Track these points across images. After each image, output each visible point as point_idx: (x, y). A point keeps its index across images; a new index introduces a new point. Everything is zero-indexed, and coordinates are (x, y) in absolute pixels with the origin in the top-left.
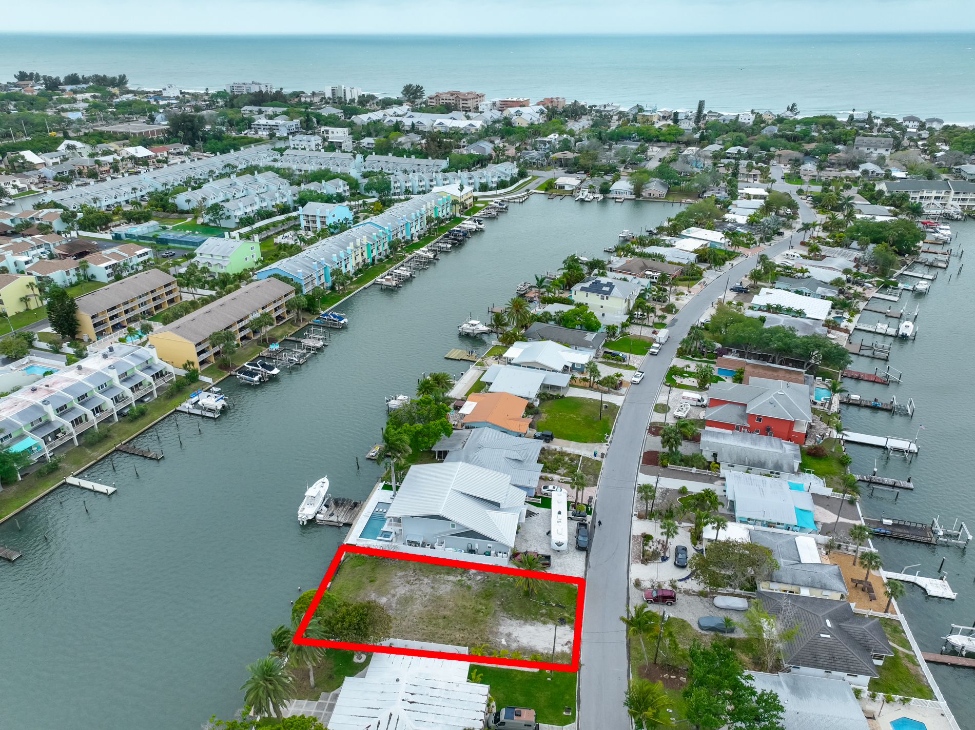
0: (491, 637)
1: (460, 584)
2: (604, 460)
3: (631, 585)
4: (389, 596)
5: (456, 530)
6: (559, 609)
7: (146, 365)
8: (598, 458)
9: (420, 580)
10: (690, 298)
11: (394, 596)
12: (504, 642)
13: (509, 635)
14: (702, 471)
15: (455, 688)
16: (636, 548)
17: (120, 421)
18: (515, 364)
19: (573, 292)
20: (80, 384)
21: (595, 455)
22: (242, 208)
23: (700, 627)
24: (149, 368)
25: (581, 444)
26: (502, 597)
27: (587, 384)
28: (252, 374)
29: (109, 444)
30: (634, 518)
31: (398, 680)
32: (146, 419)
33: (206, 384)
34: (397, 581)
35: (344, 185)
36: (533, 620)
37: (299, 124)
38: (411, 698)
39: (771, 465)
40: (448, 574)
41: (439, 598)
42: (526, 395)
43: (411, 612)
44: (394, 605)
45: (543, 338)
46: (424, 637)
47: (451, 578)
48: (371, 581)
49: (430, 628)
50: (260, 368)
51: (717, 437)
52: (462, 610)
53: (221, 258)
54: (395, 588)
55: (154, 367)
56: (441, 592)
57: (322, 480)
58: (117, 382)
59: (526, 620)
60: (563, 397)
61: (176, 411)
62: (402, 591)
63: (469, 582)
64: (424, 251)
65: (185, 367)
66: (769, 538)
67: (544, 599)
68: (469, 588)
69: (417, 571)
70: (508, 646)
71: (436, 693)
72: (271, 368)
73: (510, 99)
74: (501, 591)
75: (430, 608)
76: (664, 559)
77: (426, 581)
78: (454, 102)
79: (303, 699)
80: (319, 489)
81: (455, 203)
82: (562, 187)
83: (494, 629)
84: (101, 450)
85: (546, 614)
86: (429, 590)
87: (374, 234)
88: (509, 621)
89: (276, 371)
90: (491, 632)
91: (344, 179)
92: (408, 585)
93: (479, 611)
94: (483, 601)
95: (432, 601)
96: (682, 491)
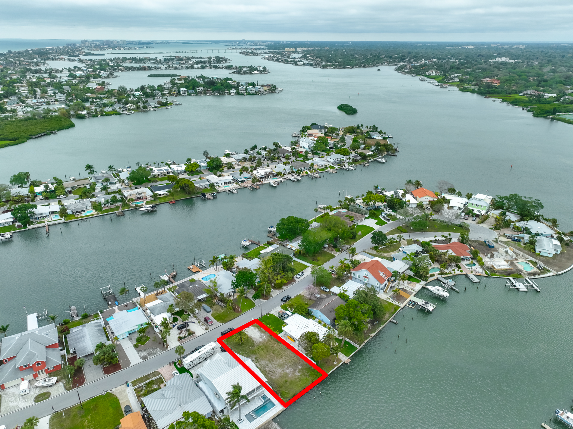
0: (267, 340)
3: (208, 331)
4: (285, 371)
9: (269, 371)
11: (283, 370)
12: (265, 337)
16: (188, 339)
21: (128, 386)
41: (269, 361)
43: (283, 361)
44: (286, 367)
54: (280, 373)
56: (266, 362)
59: (252, 338)
62: (279, 371)
68: (256, 358)
77: (267, 369)
86: (270, 365)
88: (256, 341)
90: (265, 341)
93: (262, 349)
94: (257, 351)
95: (273, 361)
96: (136, 346)
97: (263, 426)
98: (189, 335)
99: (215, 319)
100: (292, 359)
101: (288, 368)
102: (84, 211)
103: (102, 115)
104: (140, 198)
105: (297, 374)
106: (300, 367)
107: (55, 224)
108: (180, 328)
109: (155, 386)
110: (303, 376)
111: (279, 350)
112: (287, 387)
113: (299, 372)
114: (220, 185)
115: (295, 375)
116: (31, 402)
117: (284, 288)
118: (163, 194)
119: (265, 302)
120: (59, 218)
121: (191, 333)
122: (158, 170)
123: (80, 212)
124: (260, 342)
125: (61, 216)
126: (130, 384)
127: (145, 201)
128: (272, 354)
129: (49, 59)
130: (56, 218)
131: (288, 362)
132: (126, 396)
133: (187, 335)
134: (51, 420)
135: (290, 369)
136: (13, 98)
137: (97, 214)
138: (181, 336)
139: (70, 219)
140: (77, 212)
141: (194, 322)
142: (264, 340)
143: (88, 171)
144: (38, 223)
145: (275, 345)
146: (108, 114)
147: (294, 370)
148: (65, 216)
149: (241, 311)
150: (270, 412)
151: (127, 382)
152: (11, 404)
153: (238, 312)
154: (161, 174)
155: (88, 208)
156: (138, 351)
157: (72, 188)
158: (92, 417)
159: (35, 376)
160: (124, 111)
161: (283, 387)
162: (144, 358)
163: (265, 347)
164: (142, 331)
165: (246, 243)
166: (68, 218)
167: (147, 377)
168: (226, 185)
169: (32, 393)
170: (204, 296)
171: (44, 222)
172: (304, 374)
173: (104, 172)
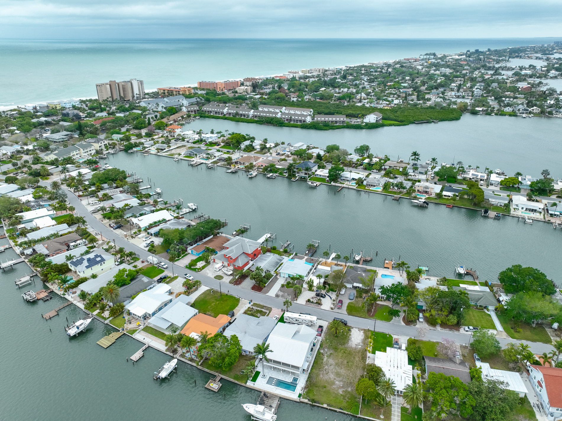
3: (331, 310)
4: (335, 380)
6: (344, 330)
12: (360, 347)
13: (356, 345)
16: (313, 305)
23: (353, 300)
30: (295, 302)
34: (326, 377)
36: (348, 337)
40: (323, 360)
41: (337, 364)
42: (195, 312)
43: (345, 373)
44: (340, 379)
47: (325, 359)
49: (353, 367)
52: (344, 357)
54: (330, 378)
56: (333, 363)
57: (244, 407)
59: (349, 339)
62: (332, 376)
68: (331, 354)
69: (320, 370)
70: (361, 345)
74: (334, 344)
75: (343, 367)
76: (320, 299)
77: (326, 367)
79: (391, 410)
85: (346, 333)
86: (332, 367)
88: (349, 344)
92: (329, 374)
93: (344, 352)
94: (339, 350)
95: (339, 366)
96: (283, 286)
97: (270, 394)
98: (317, 303)
99: (348, 307)
100: (354, 379)
101: (341, 381)
102: (374, 186)
103: (496, 114)
104: (426, 192)
105: (341, 391)
106: (349, 389)
107: (348, 188)
108: (318, 295)
109: (259, 315)
110: (342, 397)
111: (355, 364)
112: (320, 391)
113: (343, 391)
114: (520, 209)
115: (337, 390)
116: (213, 277)
117: (438, 328)
118: (449, 196)
119: (403, 326)
120: (355, 185)
121: (319, 303)
122: (473, 174)
123: (372, 186)
124: (351, 347)
125: (356, 183)
126: (252, 303)
127: (427, 196)
128: (345, 362)
129: (517, 57)
130: (353, 185)
131: (348, 377)
132: (242, 307)
133: (315, 302)
134: (207, 290)
135: (341, 383)
136: (441, 89)
137: (381, 192)
138: (312, 300)
139: (360, 188)
140: (369, 185)
141: (331, 298)
142: (356, 349)
143: (413, 157)
144: (341, 183)
145: (357, 359)
146: (503, 114)
147: (343, 387)
148: (359, 185)
149: (373, 316)
150: (286, 392)
151: (251, 301)
152: (208, 271)
153: (369, 315)
154: (473, 178)
155: (380, 185)
156: (280, 290)
157: (390, 167)
158: (218, 304)
159: (229, 265)
160: (523, 113)
161: (317, 388)
162: (277, 296)
163: (349, 354)
164: (293, 278)
165: (462, 271)
166: (360, 187)
167: (263, 307)
168: (528, 212)
169: (219, 272)
170: (360, 285)
171: (344, 184)
172: (344, 397)
173: (428, 162)
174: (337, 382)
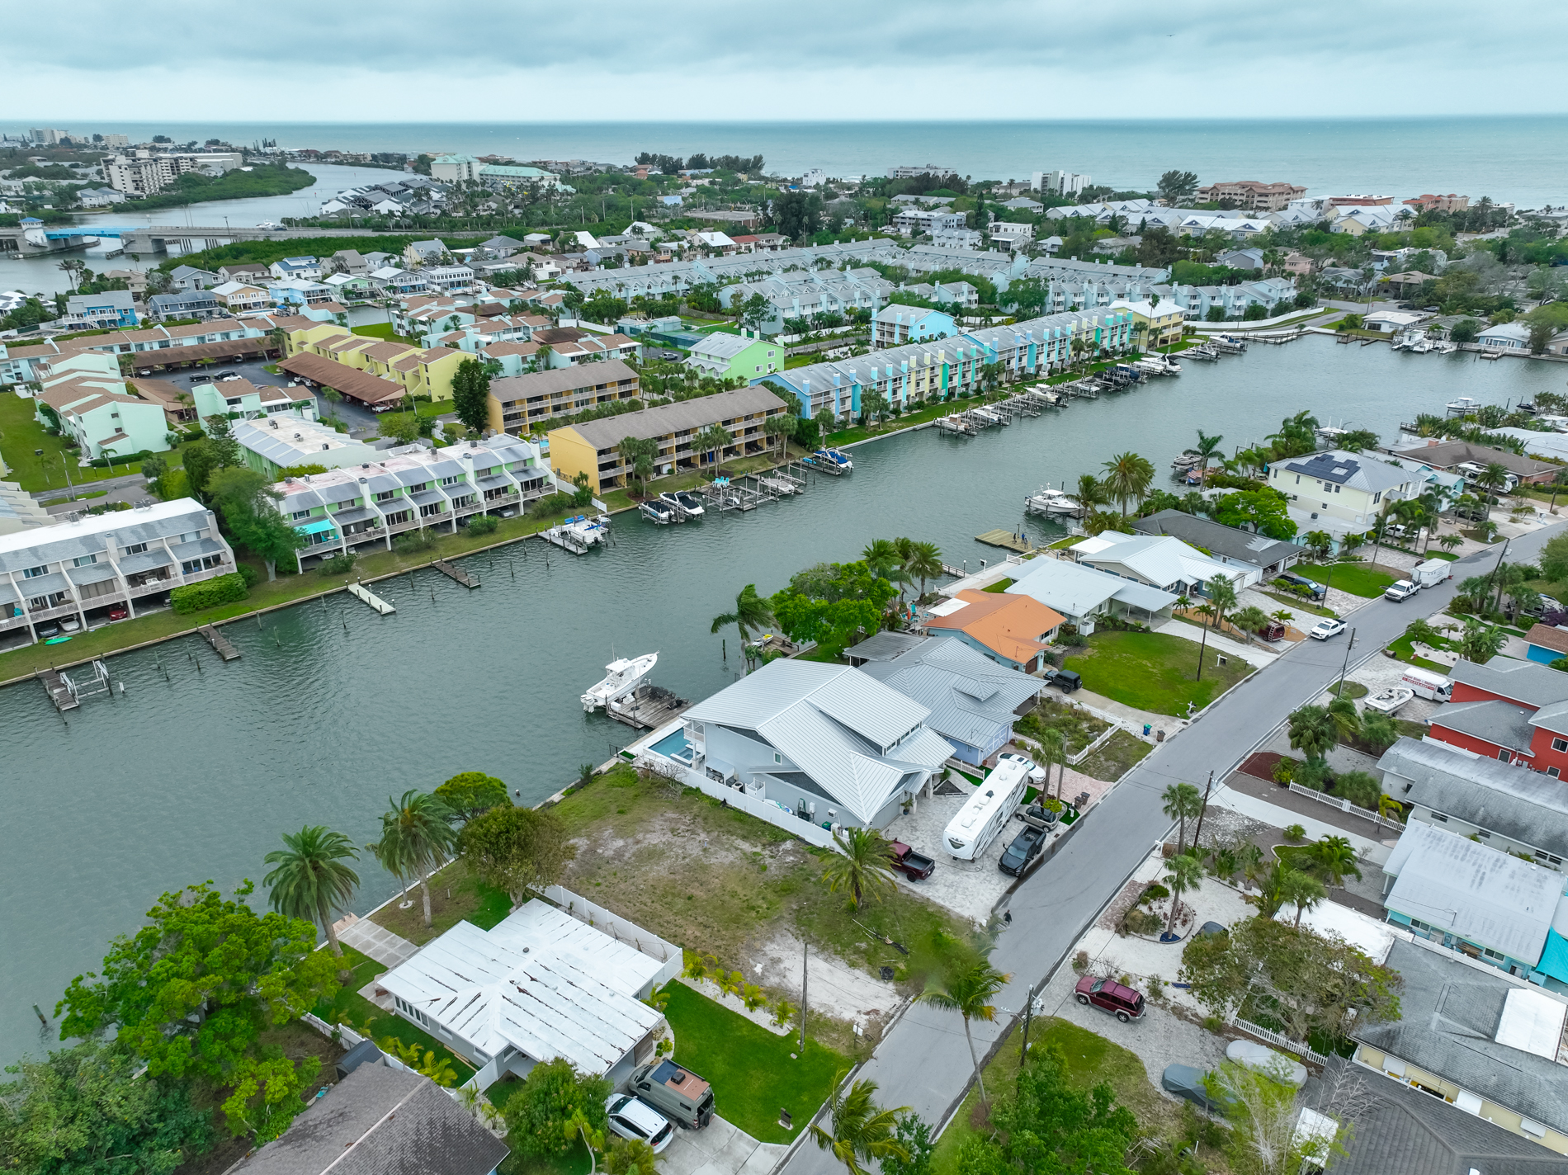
0: (743, 954)
1: (753, 859)
2: (1160, 746)
3: (1069, 960)
4: (630, 841)
5: (781, 767)
6: (894, 951)
7: (522, 467)
8: (1150, 739)
9: (693, 832)
10: (1549, 522)
11: (638, 842)
12: (758, 969)
13: (776, 961)
14: (1363, 812)
15: (605, 998)
16: (1122, 900)
17: (458, 533)
18: (1084, 563)
19: (1272, 472)
20: (422, 471)
21: (1146, 732)
22: (797, 308)
23: (1166, 1084)
24: (525, 471)
25: (1130, 709)
26: (807, 900)
27: (1210, 620)
28: (661, 507)
29: (427, 557)
30: (1157, 853)
31: (526, 951)
32: (492, 538)
33: (596, 511)
34: (658, 823)
35: (971, 292)
36: (836, 952)
37: (964, 219)
38: (526, 984)
39: (1540, 835)
40: (744, 838)
41: (704, 868)
42: (1068, 610)
43: (645, 873)
44: (627, 855)
45: (1165, 533)
46: (637, 915)
47: (746, 846)
48: (619, 812)
49: (655, 905)
50: (677, 502)
51: (1432, 757)
52: (727, 898)
53: (719, 361)
54: (648, 832)
55: (532, 472)
56: (713, 860)
57: (648, 656)
58: (471, 478)
59: (822, 949)
60: (1147, 631)
61: (537, 536)
62: (655, 839)
63: (768, 861)
64: (1041, 390)
65: (576, 482)
66: (1433, 965)
67: (879, 927)
68: (764, 868)
69: (699, 820)
70: (763, 977)
71: (570, 992)
72: (694, 505)
73: (1353, 197)
74: (812, 890)
75: (677, 877)
76: (1168, 938)
77: (703, 836)
78: (1244, 198)
79: (404, 937)
80: (641, 666)
81: (1140, 327)
82: (1375, 327)
83: (758, 945)
84: (413, 561)
85: (865, 952)
86: (697, 852)
87: (961, 350)
88: (791, 940)
89: (699, 510)
91: (974, 284)
92: (670, 835)
93: (753, 908)
94: (770, 896)
95: (689, 868)
101: (619, 854)
105: (581, 843)
106: (570, 863)
112: (616, 798)
113: (574, 845)
115: (588, 836)
121: (1134, 928)
124: (771, 940)
128: (699, 893)
131: (621, 875)
142: (755, 952)
147: (592, 851)
161: (629, 795)
162: (1207, 811)
174: (620, 843)
